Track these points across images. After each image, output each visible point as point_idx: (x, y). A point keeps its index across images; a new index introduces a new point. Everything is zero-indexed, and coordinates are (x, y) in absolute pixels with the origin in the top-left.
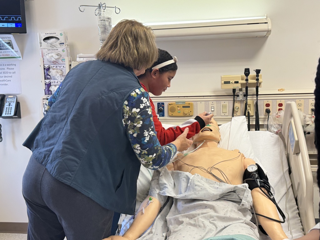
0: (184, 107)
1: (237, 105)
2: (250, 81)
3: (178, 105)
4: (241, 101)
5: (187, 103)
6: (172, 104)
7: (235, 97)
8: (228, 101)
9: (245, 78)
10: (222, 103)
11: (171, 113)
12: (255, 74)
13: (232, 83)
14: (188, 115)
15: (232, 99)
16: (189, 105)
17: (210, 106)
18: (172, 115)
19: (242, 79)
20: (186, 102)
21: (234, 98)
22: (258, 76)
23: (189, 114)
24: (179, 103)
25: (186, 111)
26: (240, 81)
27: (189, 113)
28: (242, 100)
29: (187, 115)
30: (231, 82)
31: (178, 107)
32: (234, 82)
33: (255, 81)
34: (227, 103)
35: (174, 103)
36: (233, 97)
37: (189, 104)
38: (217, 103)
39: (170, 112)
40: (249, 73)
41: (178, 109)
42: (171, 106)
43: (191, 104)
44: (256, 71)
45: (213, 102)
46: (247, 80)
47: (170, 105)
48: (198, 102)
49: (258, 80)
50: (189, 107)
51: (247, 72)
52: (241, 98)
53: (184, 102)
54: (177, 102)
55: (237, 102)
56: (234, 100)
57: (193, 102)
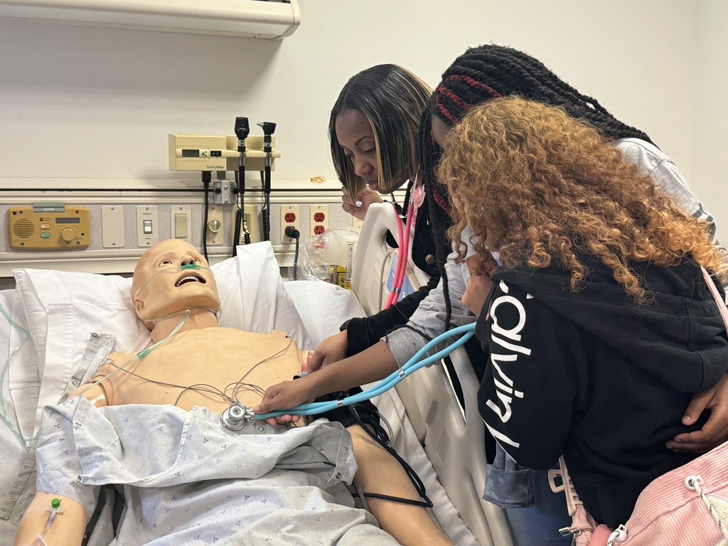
0: (59, 220)
1: (214, 216)
2: (250, 153)
3: (42, 215)
4: (225, 207)
5: (72, 210)
6: (21, 212)
7: (210, 194)
8: (189, 206)
9: (237, 143)
10: (175, 210)
11: (19, 238)
12: (262, 134)
13: (203, 154)
14: (74, 244)
15: (202, 200)
16: (76, 216)
17: (141, 219)
18: (22, 244)
19: (229, 147)
20: (67, 207)
21: (206, 197)
22: (268, 139)
23: (78, 243)
24: (45, 209)
25: (70, 232)
26: (225, 152)
27: (76, 238)
28: (229, 203)
29: (71, 245)
30: (201, 151)
31: (41, 220)
32: (208, 153)
33: (262, 154)
34: (187, 210)
35: (30, 207)
36: (203, 194)
37: (77, 212)
38: (159, 210)
39: (15, 237)
40: (248, 132)
41: (43, 226)
42: (18, 217)
43: (84, 212)
44: (263, 128)
45: (148, 206)
46: (242, 149)
47: (15, 213)
48: (104, 206)
49: (268, 150)
50: (76, 220)
51: (242, 127)
52: (225, 197)
53: (60, 207)
54: (38, 207)
55: (215, 207)
56: (207, 204)
57: (86, 208)
